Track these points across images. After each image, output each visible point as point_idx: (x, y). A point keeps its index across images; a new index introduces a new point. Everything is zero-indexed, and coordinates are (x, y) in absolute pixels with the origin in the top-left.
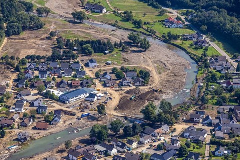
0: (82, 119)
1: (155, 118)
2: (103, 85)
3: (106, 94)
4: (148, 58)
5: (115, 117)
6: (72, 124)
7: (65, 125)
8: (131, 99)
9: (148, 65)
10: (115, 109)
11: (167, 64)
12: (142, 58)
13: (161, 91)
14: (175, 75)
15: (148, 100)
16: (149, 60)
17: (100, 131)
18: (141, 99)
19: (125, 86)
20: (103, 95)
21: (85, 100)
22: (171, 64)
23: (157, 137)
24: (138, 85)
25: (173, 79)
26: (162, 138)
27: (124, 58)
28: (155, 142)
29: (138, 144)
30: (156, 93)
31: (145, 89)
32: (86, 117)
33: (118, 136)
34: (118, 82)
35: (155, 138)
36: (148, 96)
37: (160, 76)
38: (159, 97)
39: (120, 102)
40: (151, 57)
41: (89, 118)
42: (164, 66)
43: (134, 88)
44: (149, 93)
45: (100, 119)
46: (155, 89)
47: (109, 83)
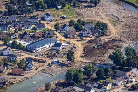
0: (52, 65)
1: (124, 62)
2: (63, 36)
3: (69, 43)
4: (99, 12)
5: (84, 63)
6: (44, 70)
7: (38, 71)
8: (94, 47)
9: (102, 18)
10: (82, 57)
11: (119, 17)
12: (94, 12)
13: (120, 40)
14: (130, 27)
15: (110, 48)
16: (101, 14)
17: (76, 74)
18: (104, 47)
19: (85, 36)
20: (67, 44)
21: (50, 49)
22: (123, 17)
23: (128, 79)
24: (98, 35)
25: (128, 30)
26: (134, 80)
27: (77, 13)
28: (127, 83)
29: (112, 85)
30: (116, 42)
31: (105, 39)
32: (56, 64)
33: (90, 79)
34: (77, 33)
35: (126, 80)
36: (110, 45)
37: (116, 27)
38: (120, 45)
39: (84, 50)
40: (102, 11)
41: (59, 65)
42: (117, 19)
43: (94, 38)
44: (109, 42)
45: (69, 65)
46: (115, 39)
47: (69, 34)
